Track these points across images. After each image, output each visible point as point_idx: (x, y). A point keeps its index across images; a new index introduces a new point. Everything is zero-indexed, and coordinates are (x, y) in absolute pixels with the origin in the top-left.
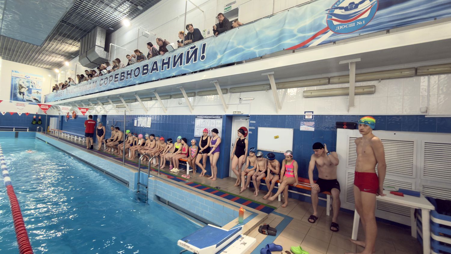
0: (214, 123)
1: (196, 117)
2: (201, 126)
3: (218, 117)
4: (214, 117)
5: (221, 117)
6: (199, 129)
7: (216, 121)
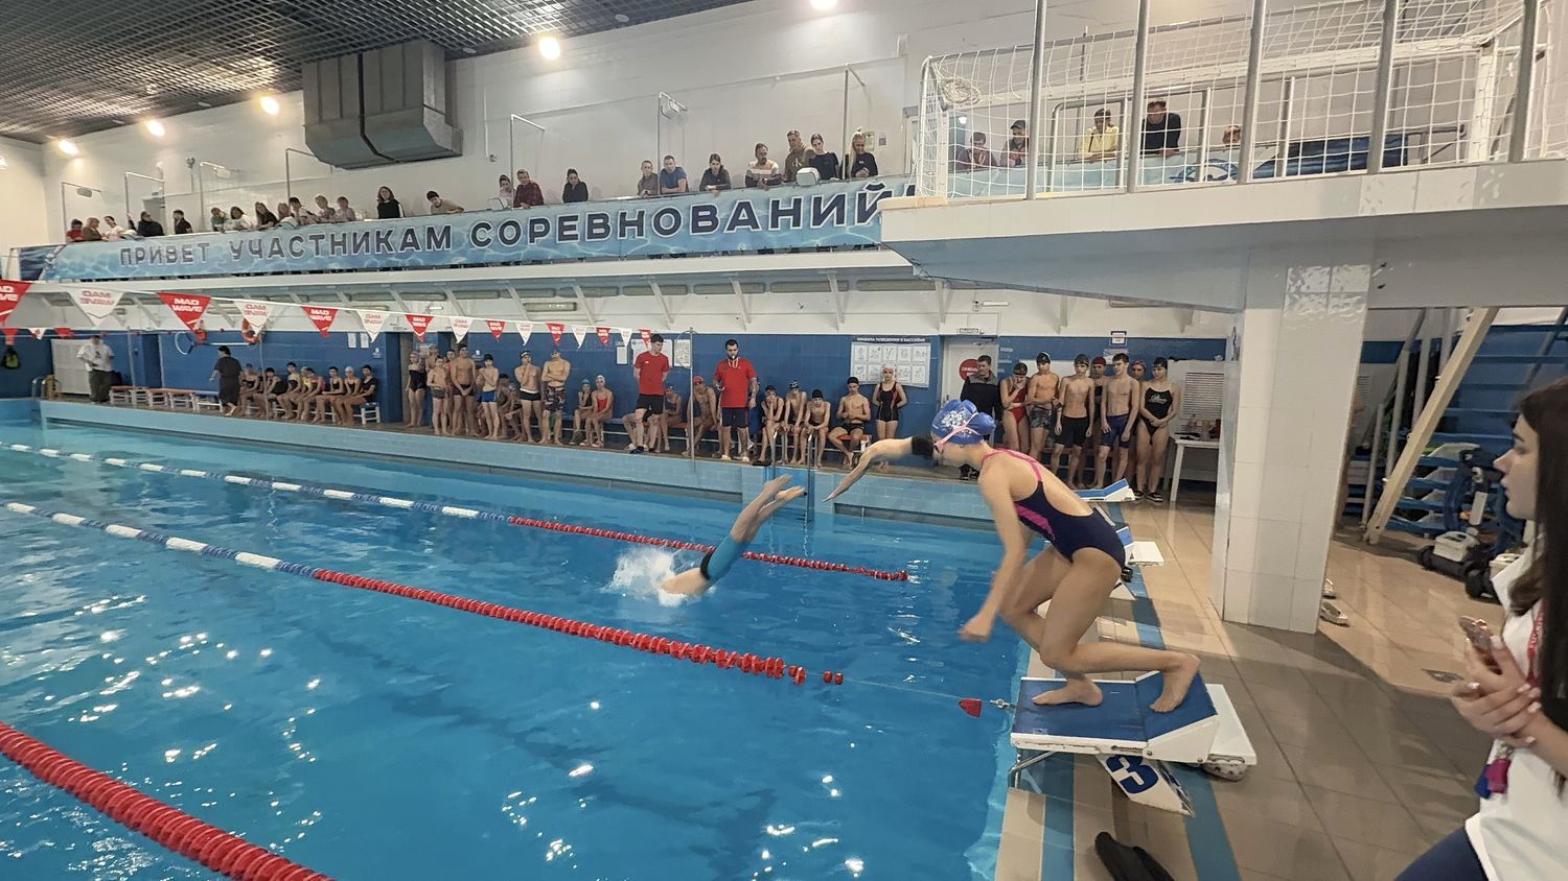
0: (909, 352)
1: (854, 338)
2: (870, 359)
3: (918, 340)
4: (908, 340)
5: (928, 339)
6: (865, 366)
7: (912, 351)
